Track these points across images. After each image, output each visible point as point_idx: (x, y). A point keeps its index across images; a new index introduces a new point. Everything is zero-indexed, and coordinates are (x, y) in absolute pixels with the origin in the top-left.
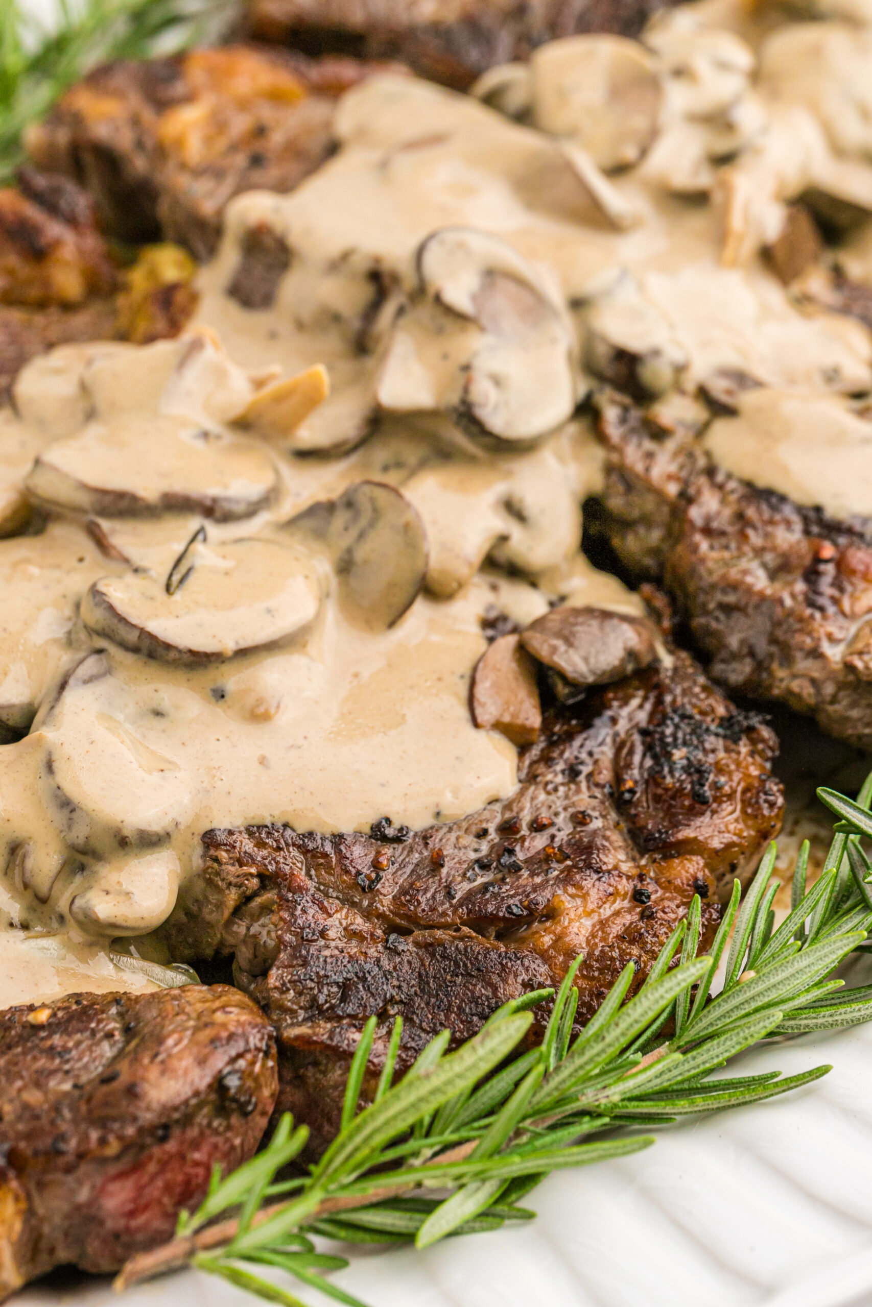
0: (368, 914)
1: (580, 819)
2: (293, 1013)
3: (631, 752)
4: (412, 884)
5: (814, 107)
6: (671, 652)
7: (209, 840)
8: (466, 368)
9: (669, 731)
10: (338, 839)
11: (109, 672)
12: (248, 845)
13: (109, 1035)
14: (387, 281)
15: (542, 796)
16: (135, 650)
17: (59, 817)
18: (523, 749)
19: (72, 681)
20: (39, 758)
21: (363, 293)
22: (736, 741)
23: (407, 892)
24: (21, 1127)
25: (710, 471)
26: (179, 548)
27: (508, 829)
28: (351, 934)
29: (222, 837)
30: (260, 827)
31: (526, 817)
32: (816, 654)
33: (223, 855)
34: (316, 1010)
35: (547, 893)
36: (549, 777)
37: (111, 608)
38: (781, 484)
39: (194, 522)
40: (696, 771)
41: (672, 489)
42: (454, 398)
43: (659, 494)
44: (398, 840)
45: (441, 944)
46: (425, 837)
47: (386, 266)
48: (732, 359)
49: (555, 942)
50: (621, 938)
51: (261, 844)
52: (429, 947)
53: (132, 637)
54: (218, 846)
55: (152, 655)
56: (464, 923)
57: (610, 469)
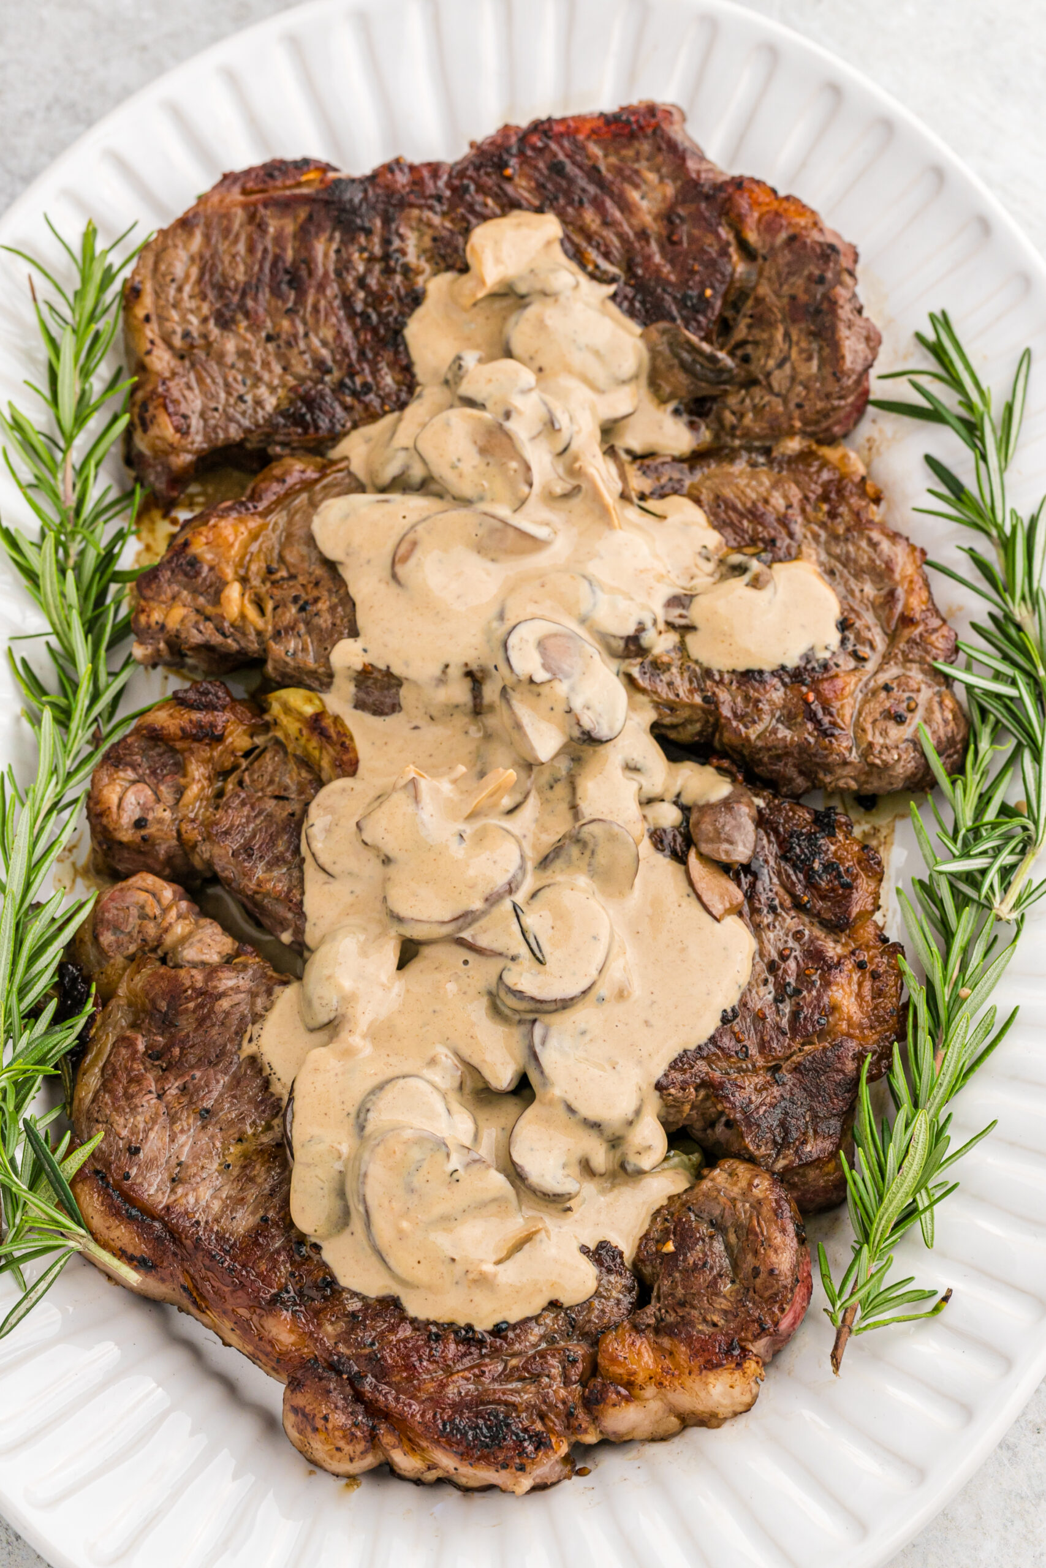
0: (755, 1070)
1: (798, 935)
2: (769, 1155)
3: (788, 876)
4: (762, 1039)
5: (569, 370)
6: (757, 795)
7: (659, 1087)
8: (569, 711)
9: (798, 850)
10: (712, 1040)
11: (547, 1028)
12: (678, 1076)
13: (711, 1237)
14: (479, 675)
15: (771, 935)
16: (556, 1011)
17: (594, 1133)
18: (740, 914)
19: (538, 1048)
20: (561, 1110)
22: (834, 836)
23: (763, 1046)
24: (732, 1325)
25: (708, 673)
26: (516, 928)
27: (772, 967)
28: (759, 1091)
29: (665, 1083)
30: (675, 1061)
31: (775, 955)
32: (845, 763)
33: (672, 1091)
34: (780, 1147)
35: (826, 1000)
36: (766, 921)
37: (532, 999)
38: (755, 665)
39: (507, 905)
40: (828, 867)
41: (698, 699)
42: (576, 733)
43: (692, 706)
44: (735, 1016)
45: (800, 1063)
46: (744, 1004)
47: (474, 667)
48: (665, 592)
49: (849, 1025)
50: (873, 998)
51: (684, 1071)
52: (797, 1069)
53: (553, 1007)
54: (666, 1088)
55: (564, 1008)
56: (803, 1045)
57: (657, 705)
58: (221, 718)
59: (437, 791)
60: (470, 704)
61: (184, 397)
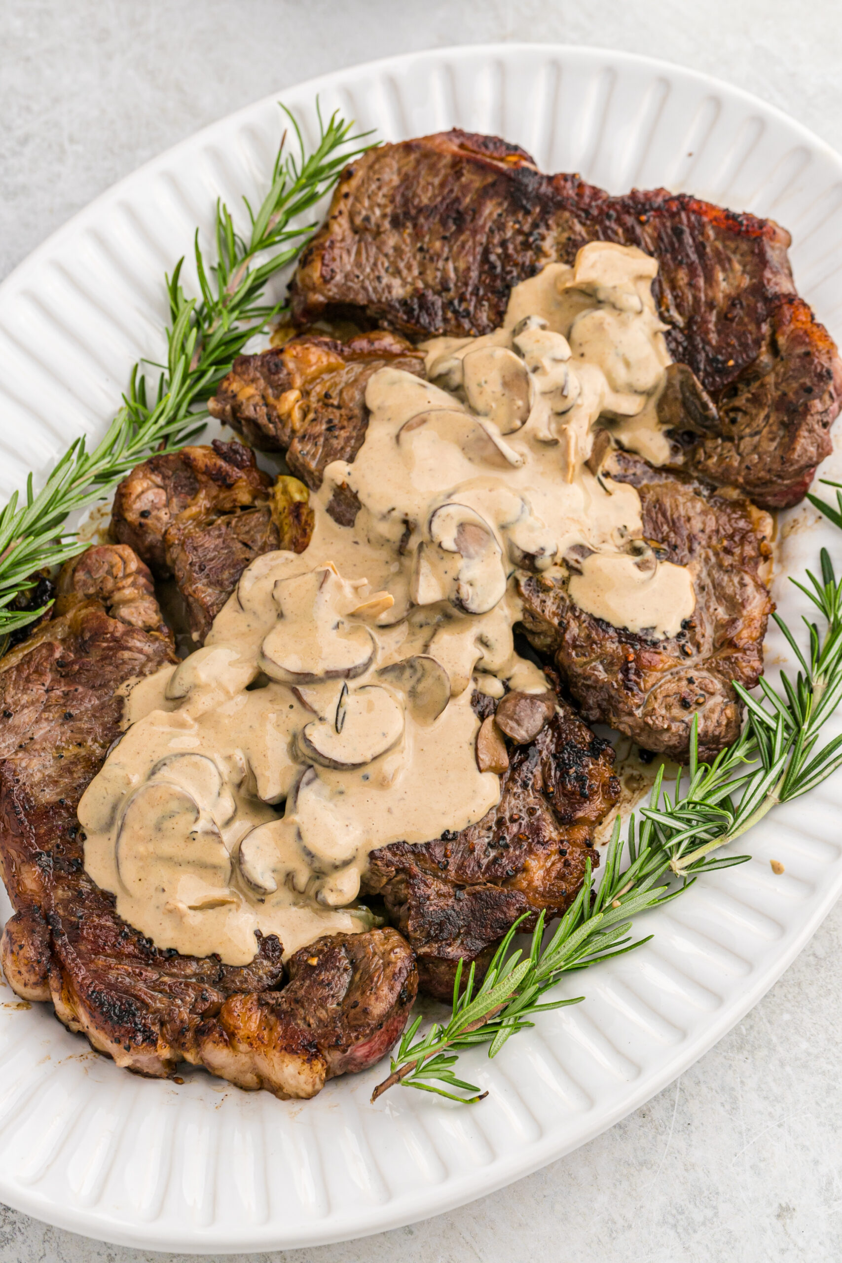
0: (445, 881)
1: (531, 812)
2: (420, 940)
3: (550, 769)
4: (463, 863)
5: (601, 365)
6: (561, 706)
7: (372, 855)
8: (456, 579)
9: (566, 756)
10: (428, 845)
11: (316, 776)
12: (389, 855)
13: (346, 970)
14: (412, 526)
15: (513, 802)
16: (328, 767)
17: (308, 859)
18: (501, 776)
19: (301, 786)
20: (292, 831)
21: (400, 530)
22: (597, 759)
23: (461, 867)
24: (319, 1031)
25: (573, 608)
26: (337, 701)
27: (500, 822)
28: (439, 895)
29: (377, 854)
30: (393, 845)
31: (507, 815)
32: (631, 714)
33: (379, 863)
34: (430, 939)
35: (522, 860)
36: (515, 790)
37: (315, 750)
38: (607, 618)
39: (341, 683)
40: (580, 778)
41: (556, 621)
42: (453, 596)
43: (550, 623)
44: (454, 839)
45: (479, 892)
46: (465, 834)
47: (411, 518)
48: (576, 539)
49: (529, 885)
50: (556, 878)
51: (395, 855)
52: (475, 895)
53: (326, 762)
54: (376, 858)
55: (335, 768)
56: (489, 881)
57: (525, 610)
58: (236, 473)
59: (339, 587)
60: (398, 544)
61: (341, 257)
